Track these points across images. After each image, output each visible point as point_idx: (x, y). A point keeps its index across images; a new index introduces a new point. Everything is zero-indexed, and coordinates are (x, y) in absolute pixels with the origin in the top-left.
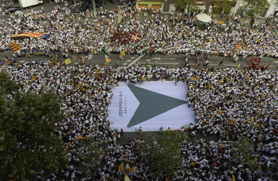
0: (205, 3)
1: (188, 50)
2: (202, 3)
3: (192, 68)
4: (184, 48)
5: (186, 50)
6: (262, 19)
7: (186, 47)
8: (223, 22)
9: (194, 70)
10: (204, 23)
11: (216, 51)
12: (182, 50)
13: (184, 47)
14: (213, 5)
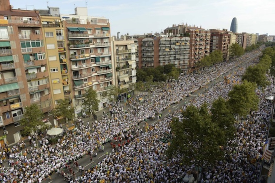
0: (48, 119)
1: (60, 165)
2: (45, 121)
3: (76, 178)
4: (55, 166)
5: (58, 166)
6: (98, 112)
7: (56, 163)
8: (74, 127)
9: (79, 178)
10: (57, 136)
11: (84, 152)
12: (54, 168)
13: (54, 164)
14: (56, 118)
